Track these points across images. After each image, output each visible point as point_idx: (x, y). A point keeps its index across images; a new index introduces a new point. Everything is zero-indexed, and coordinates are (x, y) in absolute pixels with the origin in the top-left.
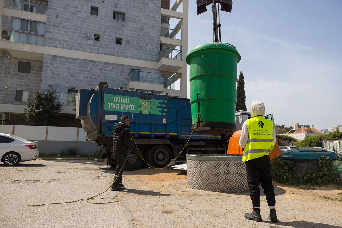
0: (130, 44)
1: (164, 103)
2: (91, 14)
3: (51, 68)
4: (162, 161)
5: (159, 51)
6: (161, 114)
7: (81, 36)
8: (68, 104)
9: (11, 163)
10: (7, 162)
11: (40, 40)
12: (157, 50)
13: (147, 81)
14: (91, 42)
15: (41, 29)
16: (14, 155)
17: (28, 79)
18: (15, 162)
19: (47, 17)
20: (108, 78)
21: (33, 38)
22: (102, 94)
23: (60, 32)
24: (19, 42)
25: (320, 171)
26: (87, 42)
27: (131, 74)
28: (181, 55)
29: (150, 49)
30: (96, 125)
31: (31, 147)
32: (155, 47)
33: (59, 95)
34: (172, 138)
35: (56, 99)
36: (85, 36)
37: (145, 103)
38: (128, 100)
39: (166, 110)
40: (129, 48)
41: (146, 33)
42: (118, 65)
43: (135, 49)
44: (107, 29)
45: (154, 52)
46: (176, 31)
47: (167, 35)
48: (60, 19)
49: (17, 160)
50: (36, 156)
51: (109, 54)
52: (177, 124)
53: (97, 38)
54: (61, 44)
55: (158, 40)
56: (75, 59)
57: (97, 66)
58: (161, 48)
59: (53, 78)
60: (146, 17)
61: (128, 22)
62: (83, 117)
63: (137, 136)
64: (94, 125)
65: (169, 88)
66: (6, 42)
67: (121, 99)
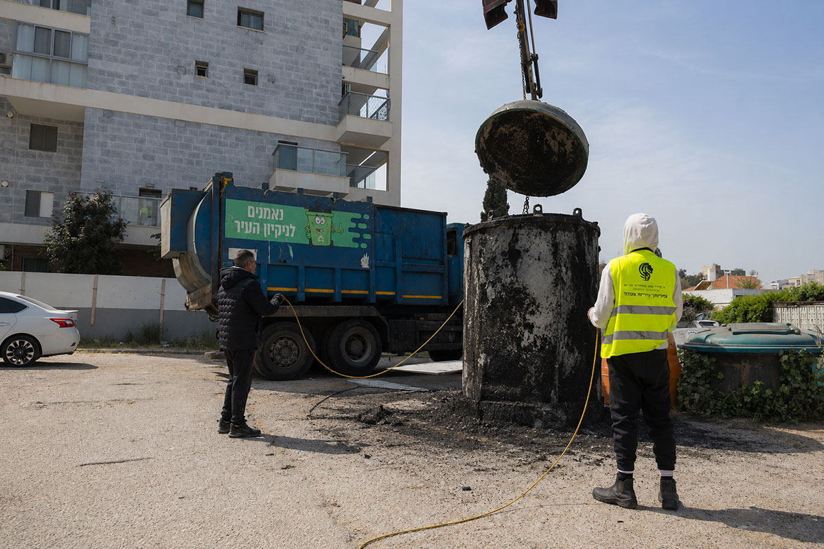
0: (276, 83)
1: (362, 221)
2: (188, 14)
3: (101, 140)
4: (360, 357)
5: (339, 101)
6: (357, 245)
7: (166, 64)
8: (141, 224)
9: (19, 361)
10: (11, 359)
11: (77, 73)
12: (334, 99)
13: (313, 170)
14: (189, 78)
15: (78, 50)
16: (26, 342)
17: (51, 165)
18: (29, 359)
19: (91, 22)
20: (227, 162)
21: (61, 70)
22: (220, 199)
23: (120, 57)
24: (31, 79)
25: (782, 383)
26: (179, 78)
27: (277, 153)
28: (388, 110)
29: (318, 94)
30: (208, 272)
31: (63, 324)
32: (329, 92)
33: (120, 201)
34: (383, 303)
35: (114, 211)
36: (176, 65)
37: (320, 220)
38: (280, 212)
39: (367, 237)
40: (273, 92)
41: (309, 58)
42: (249, 132)
43: (287, 95)
44: (224, 49)
45: (327, 102)
46: (375, 54)
47: (356, 64)
48: (119, 26)
49: (32, 354)
50: (74, 344)
51: (229, 108)
52: (395, 268)
53: (202, 70)
54: (122, 83)
55: (337, 73)
56: (155, 119)
57: (202, 133)
58: (343, 93)
59: (105, 162)
60: (310, 21)
61: (270, 34)
62: (177, 254)
63: (302, 297)
64: (204, 273)
65: (361, 185)
66: (3, 78)
67: (264, 210)
